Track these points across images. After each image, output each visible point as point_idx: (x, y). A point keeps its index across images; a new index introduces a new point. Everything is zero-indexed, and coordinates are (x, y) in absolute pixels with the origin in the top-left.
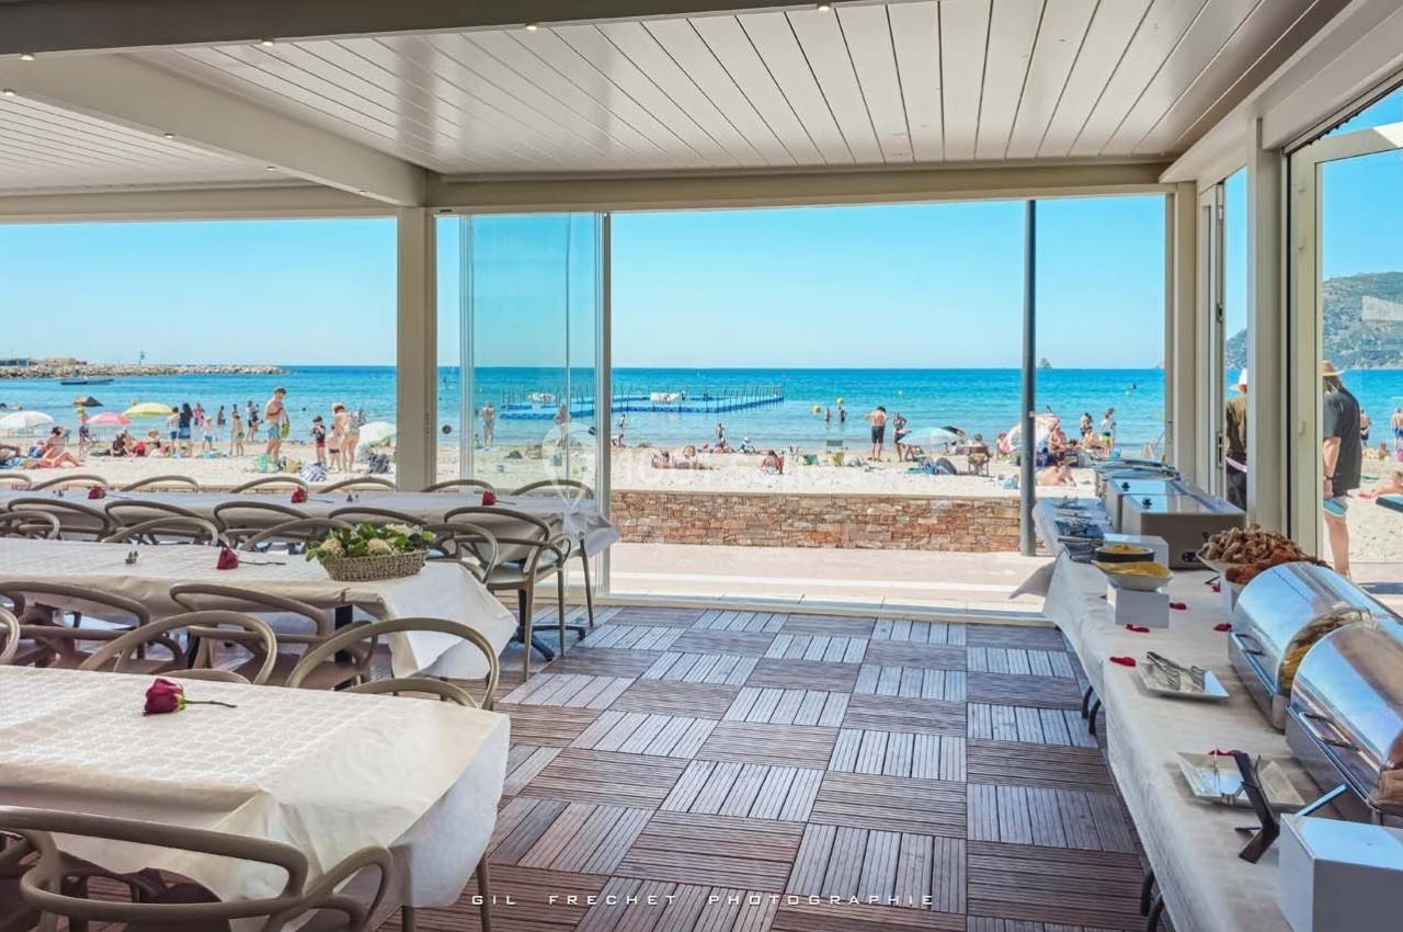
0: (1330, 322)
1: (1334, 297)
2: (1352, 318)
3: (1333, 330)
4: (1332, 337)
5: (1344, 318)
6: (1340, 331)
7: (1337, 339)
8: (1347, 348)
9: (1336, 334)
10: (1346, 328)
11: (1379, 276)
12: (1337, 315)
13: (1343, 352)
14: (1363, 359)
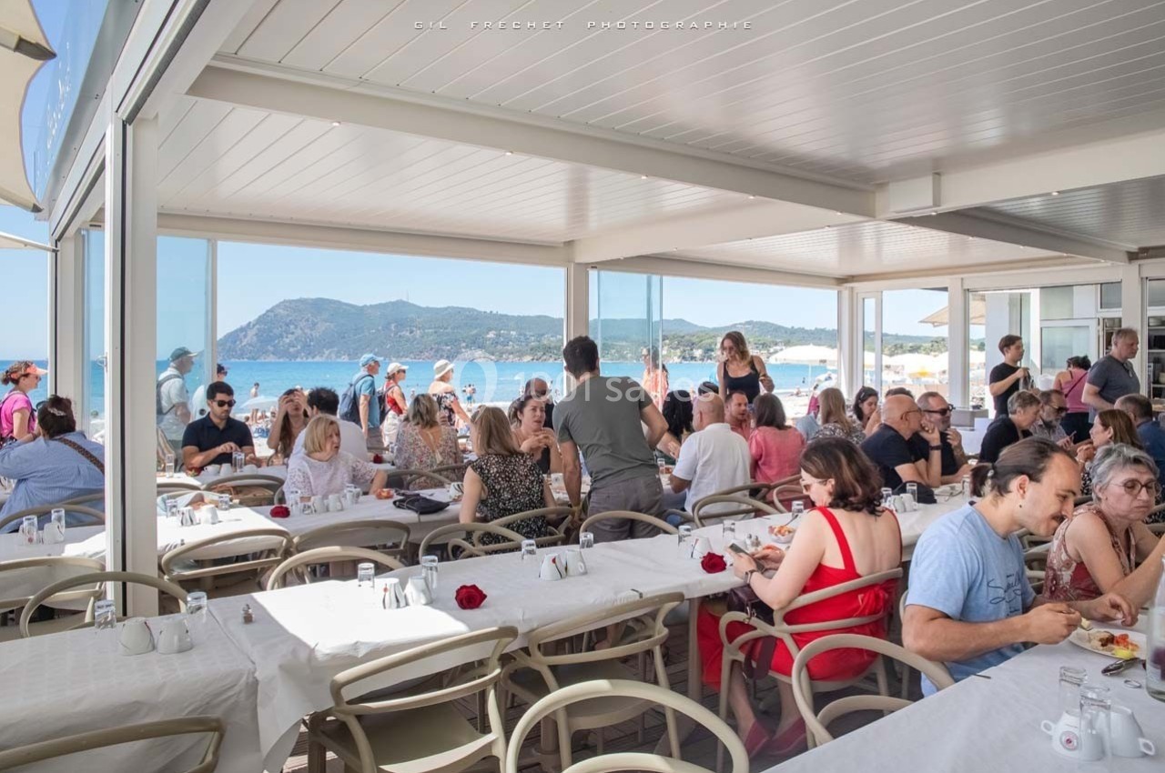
0: (284, 329)
1: (286, 313)
2: (296, 327)
3: (285, 335)
4: (285, 339)
5: (292, 327)
6: (290, 336)
7: (288, 341)
8: (293, 347)
9: (287, 337)
10: (293, 333)
11: (312, 300)
12: (287, 325)
13: (291, 350)
14: (303, 354)
